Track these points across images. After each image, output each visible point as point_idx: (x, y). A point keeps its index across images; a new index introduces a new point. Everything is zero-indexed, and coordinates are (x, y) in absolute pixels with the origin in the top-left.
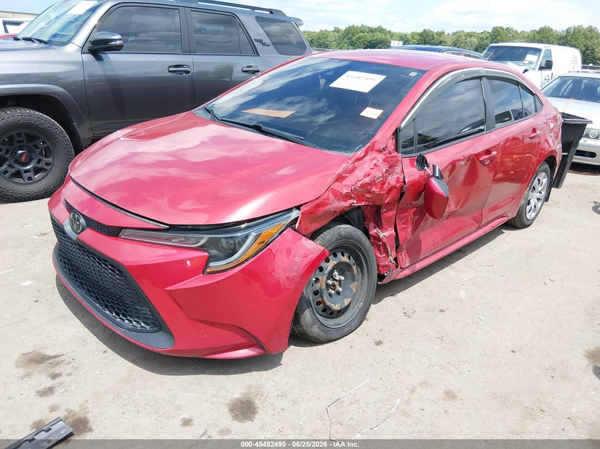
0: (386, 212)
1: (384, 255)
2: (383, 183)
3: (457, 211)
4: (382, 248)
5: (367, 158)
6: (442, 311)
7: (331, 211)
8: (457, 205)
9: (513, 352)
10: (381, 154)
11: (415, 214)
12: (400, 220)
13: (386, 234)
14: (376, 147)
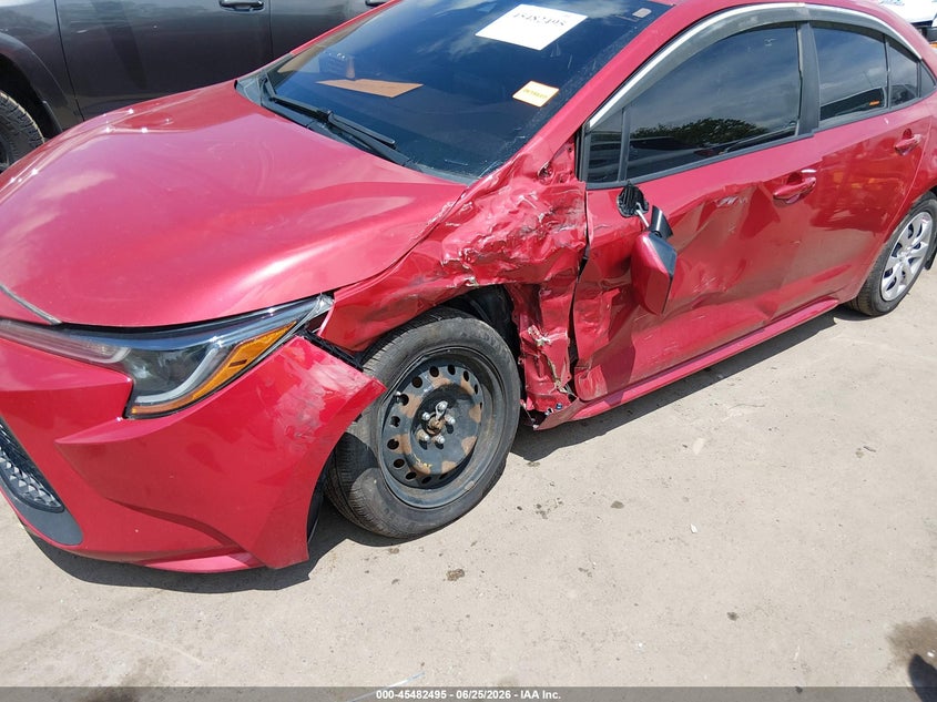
0: (549, 297)
1: (546, 378)
2: (539, 243)
3: (720, 293)
4: (541, 364)
5: (506, 190)
6: (617, 505)
7: (412, 299)
8: (719, 281)
9: (733, 616)
10: (538, 183)
11: (615, 301)
12: (582, 312)
13: (548, 338)
14: (527, 168)
